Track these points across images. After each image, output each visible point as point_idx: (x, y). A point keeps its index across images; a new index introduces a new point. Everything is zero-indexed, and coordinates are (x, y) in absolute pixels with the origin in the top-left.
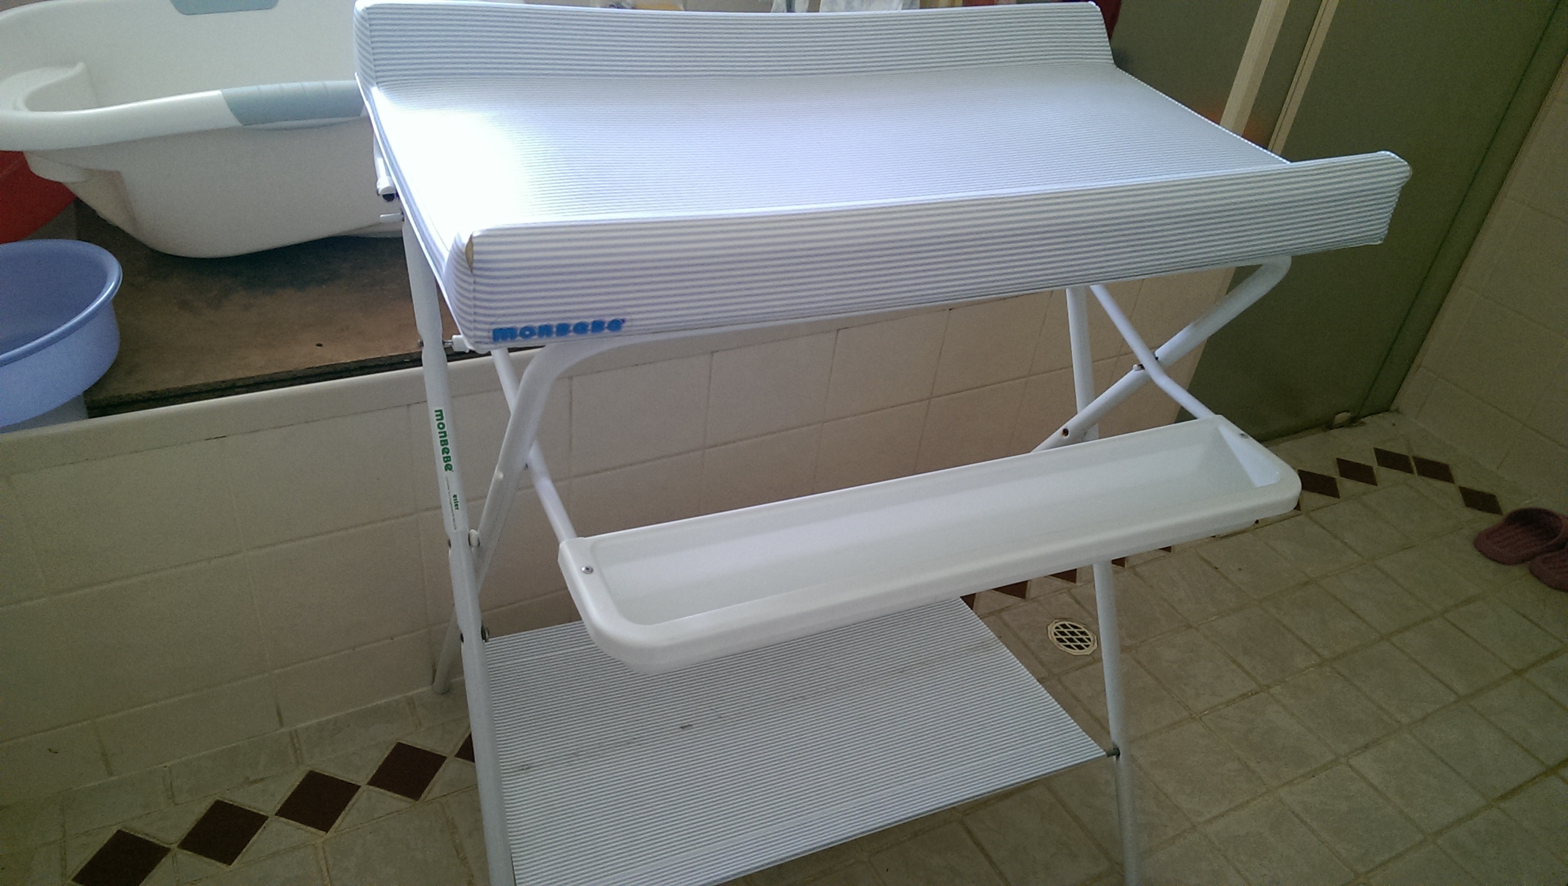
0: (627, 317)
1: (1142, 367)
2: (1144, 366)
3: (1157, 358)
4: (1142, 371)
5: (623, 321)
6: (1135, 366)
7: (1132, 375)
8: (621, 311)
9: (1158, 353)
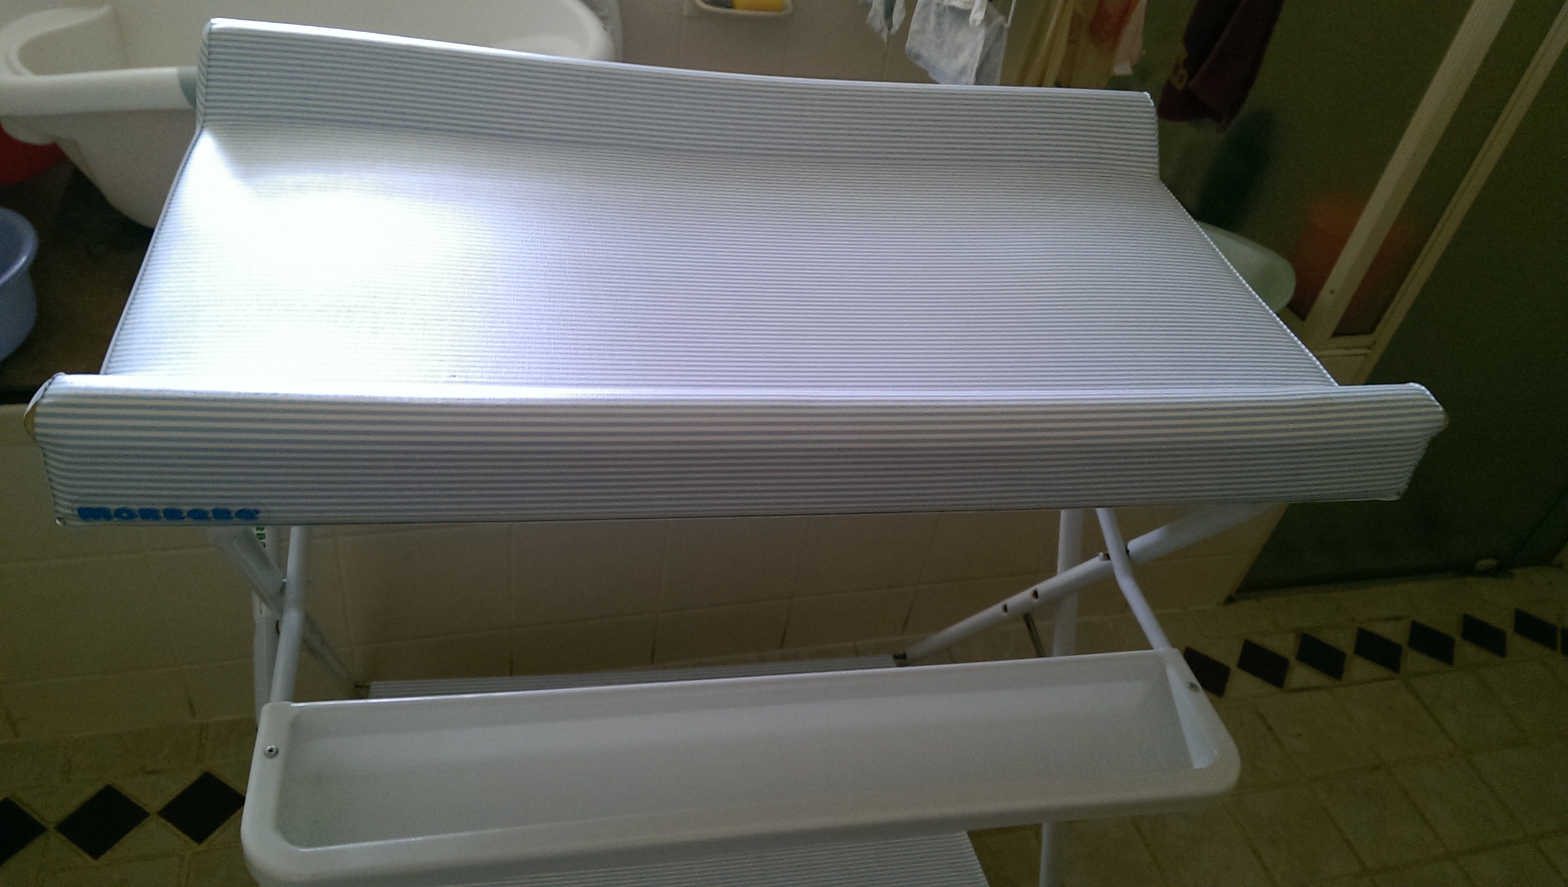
0: (261, 508)
1: (1107, 557)
2: (1111, 556)
3: (1128, 551)
4: (1107, 562)
5: (257, 512)
6: (1101, 554)
7: (1095, 563)
8: (256, 501)
9: (1134, 545)
